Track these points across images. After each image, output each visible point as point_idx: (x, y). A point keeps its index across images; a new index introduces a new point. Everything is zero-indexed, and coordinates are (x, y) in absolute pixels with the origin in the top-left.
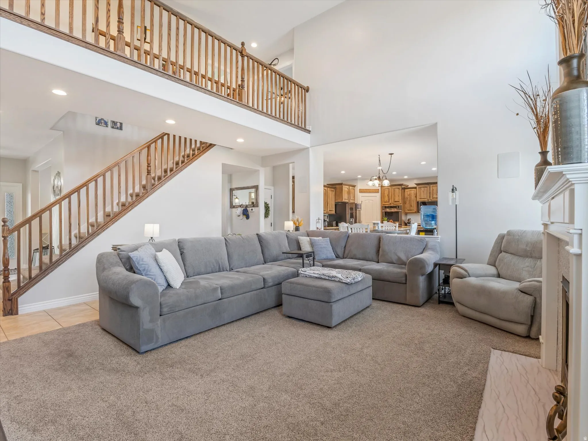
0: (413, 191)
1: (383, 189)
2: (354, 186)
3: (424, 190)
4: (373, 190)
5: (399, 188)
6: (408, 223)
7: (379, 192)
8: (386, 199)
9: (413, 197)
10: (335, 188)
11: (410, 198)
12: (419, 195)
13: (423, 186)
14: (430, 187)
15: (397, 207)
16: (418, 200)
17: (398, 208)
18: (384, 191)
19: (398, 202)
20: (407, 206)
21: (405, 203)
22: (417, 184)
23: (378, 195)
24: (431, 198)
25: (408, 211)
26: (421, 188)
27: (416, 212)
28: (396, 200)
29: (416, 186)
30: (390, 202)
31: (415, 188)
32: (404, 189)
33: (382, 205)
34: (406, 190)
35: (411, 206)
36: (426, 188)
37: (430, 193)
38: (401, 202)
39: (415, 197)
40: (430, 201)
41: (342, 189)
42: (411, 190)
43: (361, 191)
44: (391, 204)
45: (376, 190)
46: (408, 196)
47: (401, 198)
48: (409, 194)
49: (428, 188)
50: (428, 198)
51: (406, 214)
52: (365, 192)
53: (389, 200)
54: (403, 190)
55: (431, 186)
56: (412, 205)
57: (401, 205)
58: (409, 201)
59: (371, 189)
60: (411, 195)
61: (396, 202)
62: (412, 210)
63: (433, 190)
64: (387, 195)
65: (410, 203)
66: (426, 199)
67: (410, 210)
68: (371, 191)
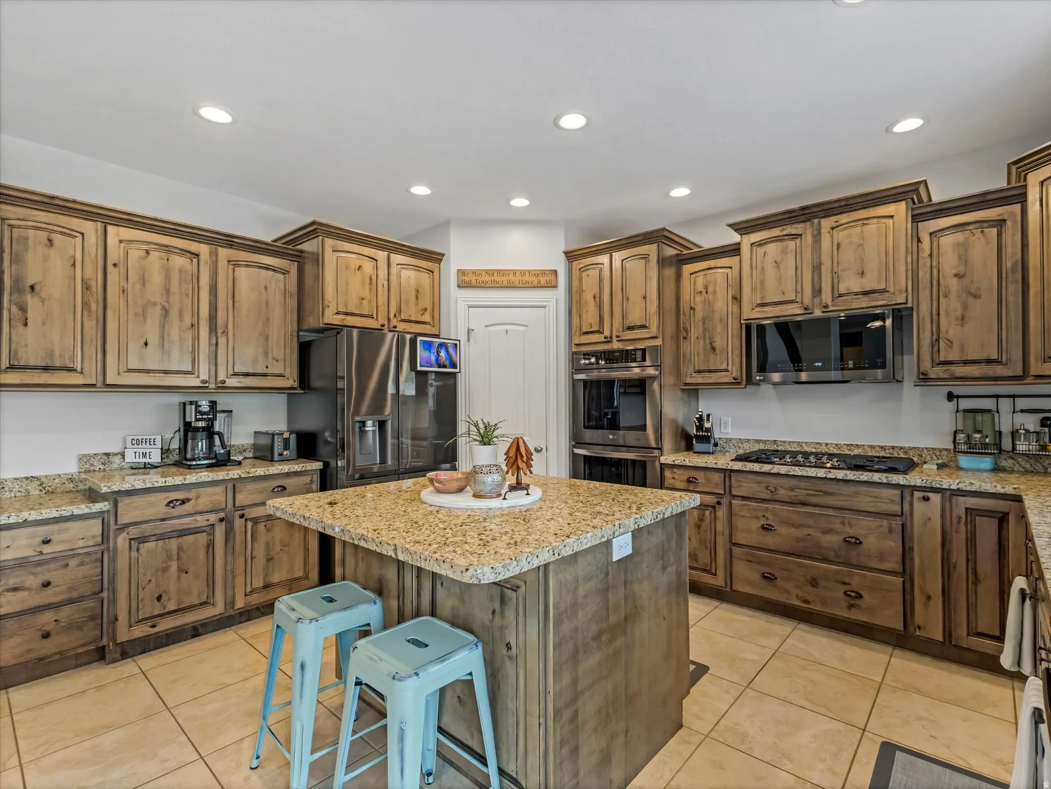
0: (723, 267)
1: (576, 274)
3: (784, 251)
4: (523, 273)
5: (645, 257)
6: (697, 437)
7: (555, 287)
8: (590, 317)
9: (722, 303)
10: (299, 257)
11: (709, 305)
12: (753, 289)
13: (775, 232)
14: (817, 237)
15: (639, 355)
16: (749, 313)
17: (644, 360)
18: (580, 280)
19: (644, 327)
20: (693, 347)
21: (680, 334)
22: (743, 228)
23: (556, 299)
24: (826, 297)
25: (699, 379)
26: (761, 244)
27: (736, 383)
28: (635, 317)
29: (735, 238)
30: (607, 333)
31: (734, 250)
32: (681, 261)
33: (574, 349)
34: (687, 269)
35: (714, 349)
36: (791, 244)
37: (817, 268)
38: (654, 330)
39: (734, 298)
40: (818, 313)
42: (712, 263)
43: (467, 281)
44: (608, 340)
45: (544, 272)
46: (698, 299)
47: (653, 308)
48: (700, 287)
49: (808, 238)
50: (807, 300)
51: (692, 392)
52: (483, 286)
53: (602, 322)
54: (670, 272)
55: (826, 223)
56: (718, 344)
57: (658, 342)
58: (704, 323)
59: (515, 272)
60: (715, 292)
61: (631, 328)
62: (720, 371)
63: (838, 246)
64: (594, 297)
65: (707, 334)
66: (795, 305)
67: (710, 371)
68: (516, 280)
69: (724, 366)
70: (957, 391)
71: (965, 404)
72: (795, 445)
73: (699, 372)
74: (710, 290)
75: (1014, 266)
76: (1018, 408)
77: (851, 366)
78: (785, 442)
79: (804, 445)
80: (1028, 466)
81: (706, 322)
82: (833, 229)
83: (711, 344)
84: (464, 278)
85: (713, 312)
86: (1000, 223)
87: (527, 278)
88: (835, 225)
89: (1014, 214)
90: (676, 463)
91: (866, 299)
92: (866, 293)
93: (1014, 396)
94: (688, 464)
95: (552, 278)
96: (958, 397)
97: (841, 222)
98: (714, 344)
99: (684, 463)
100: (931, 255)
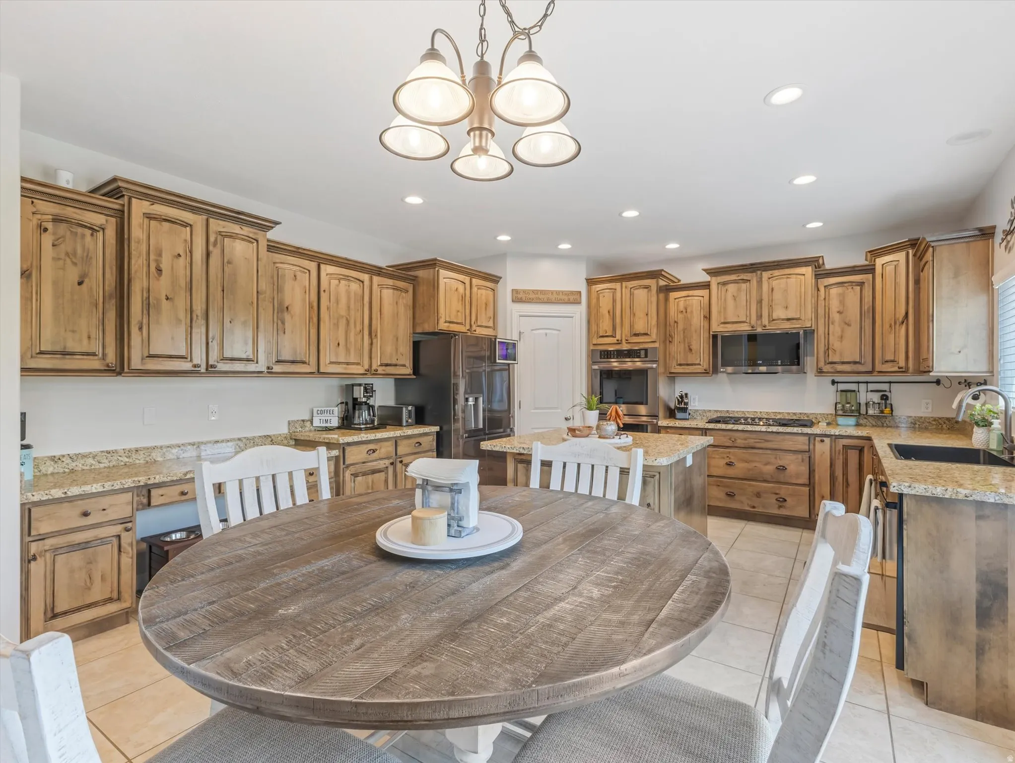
0: (697, 298)
1: (594, 295)
2: (495, 279)
3: (739, 290)
4: (558, 293)
5: (647, 287)
6: (676, 407)
7: (580, 303)
8: (605, 325)
9: (697, 320)
10: (414, 280)
11: (688, 321)
12: (719, 312)
13: (733, 277)
14: (760, 282)
15: (643, 353)
16: (716, 328)
17: (646, 356)
18: (598, 299)
19: (646, 334)
20: (677, 349)
21: (667, 339)
22: (712, 272)
23: (580, 311)
24: (765, 321)
25: (680, 370)
26: (724, 284)
27: (706, 373)
28: (640, 327)
29: (706, 278)
30: (618, 337)
31: (706, 286)
32: (666, 290)
33: (592, 347)
34: (673, 295)
35: (691, 350)
36: (744, 286)
37: (760, 302)
38: (654, 336)
39: (705, 317)
40: (759, 330)
41: (434, 285)
42: (691, 293)
43: (519, 297)
44: (619, 342)
45: (572, 293)
46: (680, 316)
47: (654, 322)
48: (682, 308)
49: (754, 282)
50: (753, 322)
51: (672, 377)
52: (530, 301)
53: (614, 329)
54: (662, 296)
55: (766, 275)
56: (694, 347)
57: (656, 345)
58: (684, 332)
59: (552, 292)
60: (692, 312)
61: (636, 335)
62: (695, 365)
63: (772, 290)
64: (609, 312)
65: (686, 340)
66: (746, 324)
67: (688, 365)
68: (553, 297)
69: (698, 362)
70: (837, 379)
71: (842, 387)
73: (680, 365)
74: (689, 310)
75: (868, 309)
76: (869, 390)
77: (779, 364)
78: (734, 411)
80: (874, 423)
81: (686, 331)
82: (769, 278)
83: (689, 346)
84: (517, 295)
85: (691, 325)
86: (861, 284)
87: (561, 297)
88: (770, 276)
89: (868, 280)
91: (789, 323)
92: (788, 320)
93: (867, 382)
94: (678, 426)
95: (578, 297)
96: (838, 382)
97: (774, 275)
98: (691, 347)
99: (675, 425)
100: (825, 299)
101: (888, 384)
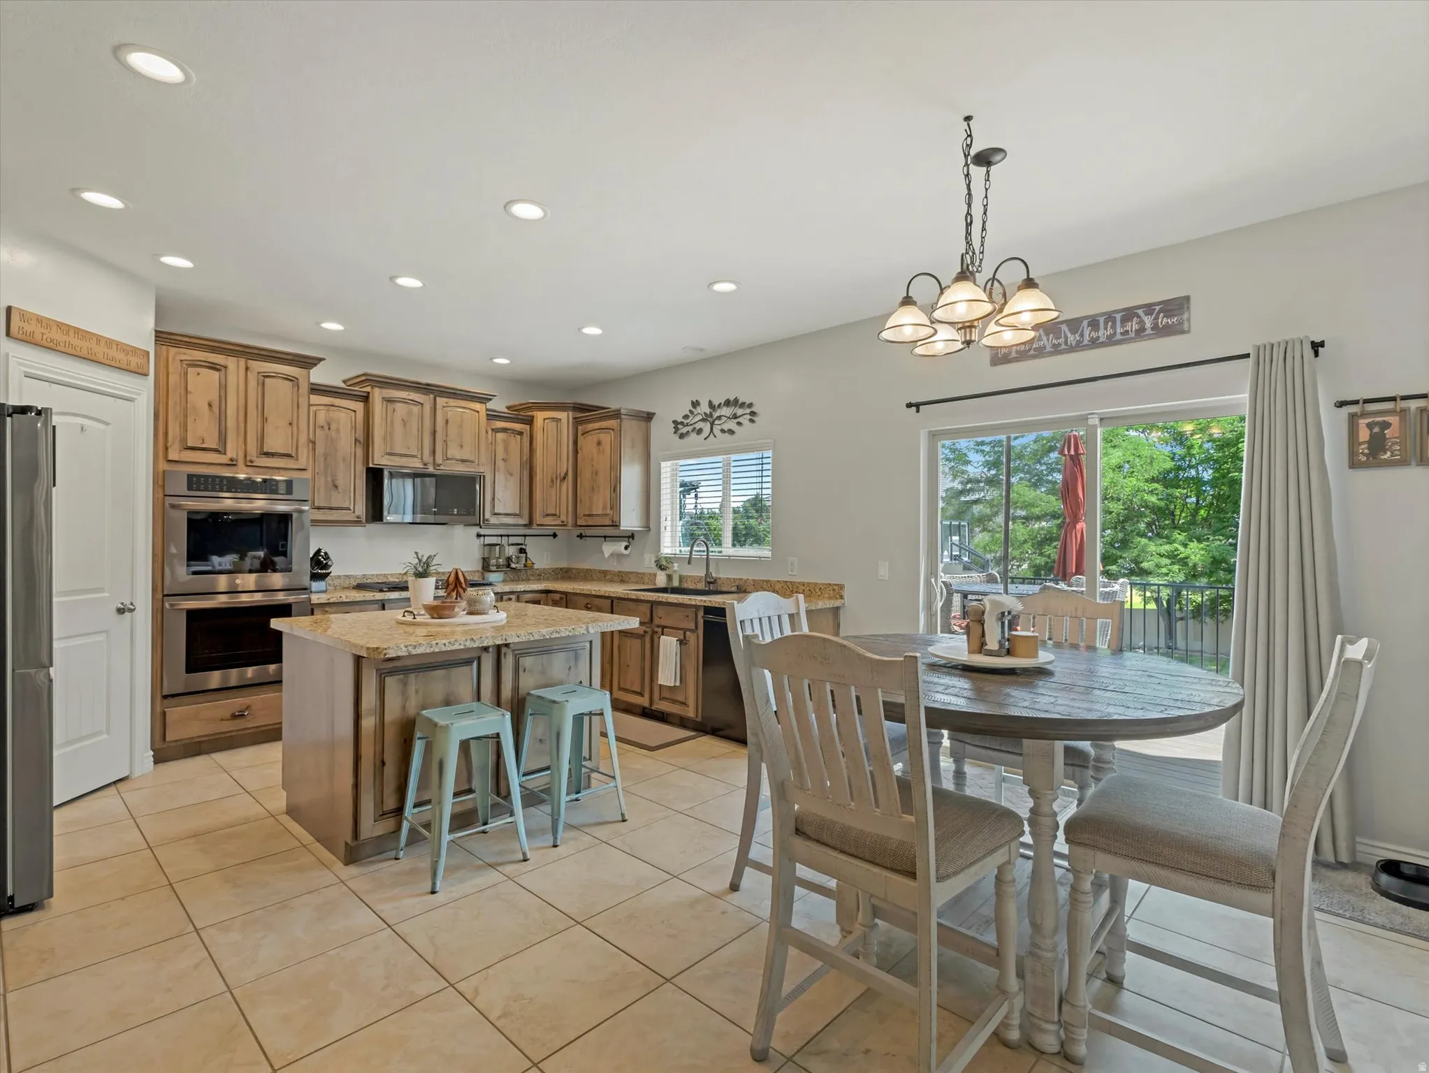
0: (345, 411)
1: (174, 366)
3: (410, 413)
4: (110, 343)
5: (291, 379)
7: (146, 375)
8: (203, 429)
9: (344, 444)
11: (333, 443)
12: (384, 438)
13: (402, 395)
14: (434, 408)
15: (281, 487)
16: (379, 459)
17: (289, 492)
19: (289, 456)
22: (375, 380)
23: (144, 392)
24: (439, 458)
25: (318, 515)
26: (391, 401)
27: (359, 521)
28: (276, 442)
30: (231, 453)
31: (362, 397)
33: (163, 466)
35: (336, 487)
37: (433, 434)
38: (303, 461)
39: (361, 441)
40: (434, 469)
42: (337, 402)
43: (27, 331)
44: (232, 464)
45: (132, 350)
46: (319, 433)
47: (304, 438)
48: (320, 421)
49: (427, 408)
50: (427, 457)
52: (50, 347)
53: (223, 438)
55: (440, 402)
56: (340, 483)
57: (304, 475)
58: (325, 459)
59: (99, 339)
60: (338, 431)
61: (267, 454)
62: (342, 509)
63: (447, 422)
64: (210, 405)
65: (329, 471)
66: (415, 460)
67: (331, 509)
68: (100, 351)
69: (346, 505)
70: (482, 532)
71: (489, 540)
72: (381, 578)
73: (319, 508)
74: (333, 427)
75: (526, 461)
76: (510, 542)
77: (455, 513)
79: (389, 577)
80: (512, 577)
81: (328, 458)
82: (444, 407)
83: (333, 481)
84: (21, 324)
85: (336, 450)
86: (521, 433)
87: (113, 353)
88: (445, 405)
89: (526, 430)
90: (331, 601)
91: (462, 465)
92: (463, 461)
93: (508, 536)
95: (141, 361)
96: (484, 536)
97: (449, 404)
98: (337, 483)
100: (492, 443)
101: (523, 538)
